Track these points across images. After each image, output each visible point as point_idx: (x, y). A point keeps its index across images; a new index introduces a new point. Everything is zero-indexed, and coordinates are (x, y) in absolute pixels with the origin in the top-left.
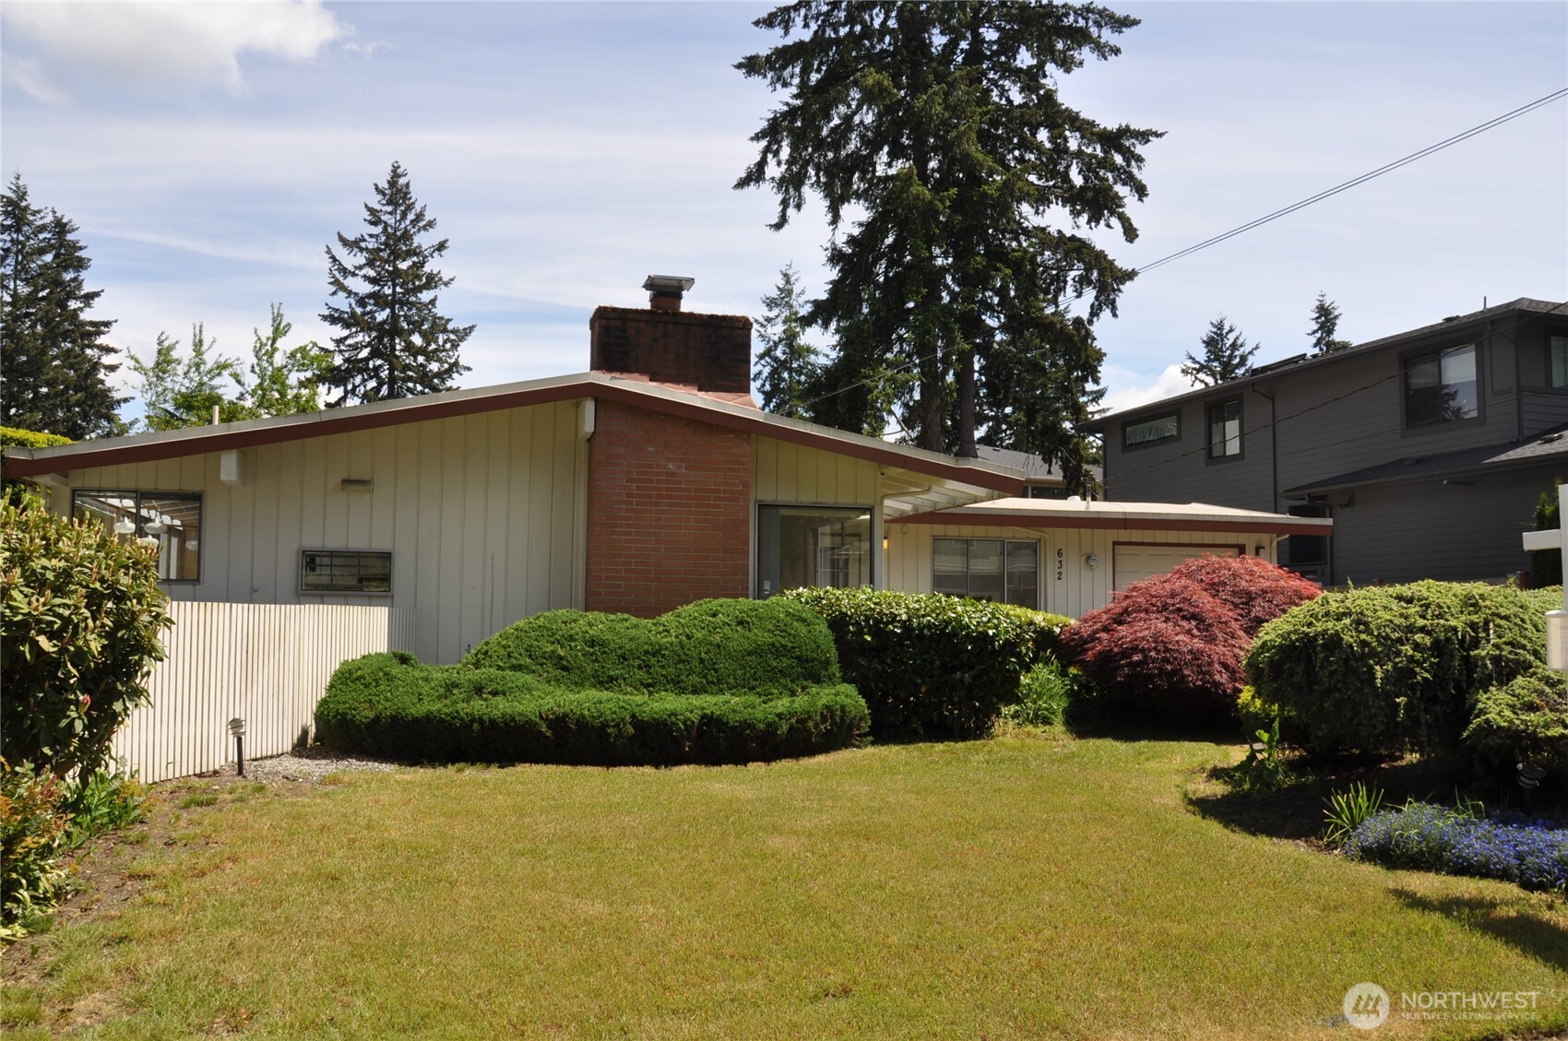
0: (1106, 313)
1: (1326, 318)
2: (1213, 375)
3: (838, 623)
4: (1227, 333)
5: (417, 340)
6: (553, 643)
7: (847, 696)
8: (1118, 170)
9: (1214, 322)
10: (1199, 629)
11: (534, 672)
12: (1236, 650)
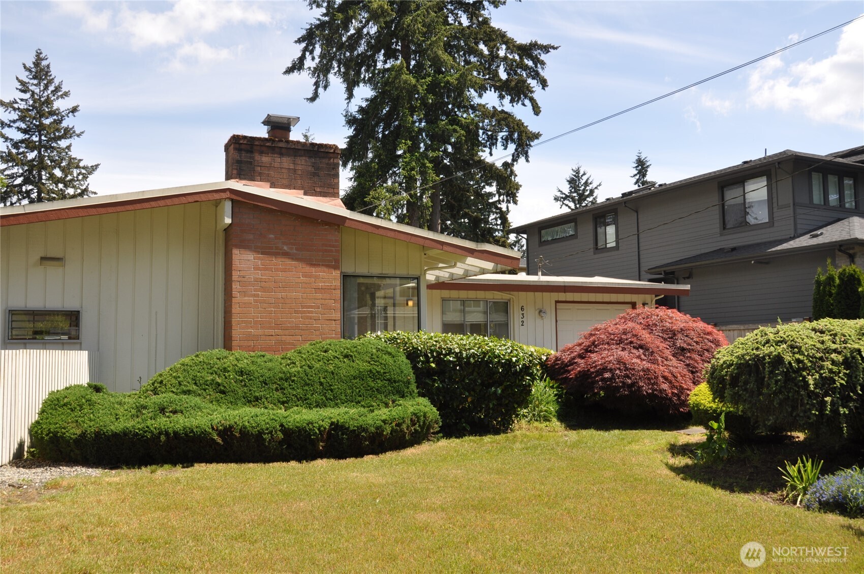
0: (522, 160)
1: (642, 167)
2: (574, 201)
3: (413, 355)
4: (582, 176)
5: (58, 173)
6: (212, 374)
7: (424, 406)
8: (530, 69)
9: (574, 169)
10: (645, 355)
11: (199, 395)
12: (671, 368)
